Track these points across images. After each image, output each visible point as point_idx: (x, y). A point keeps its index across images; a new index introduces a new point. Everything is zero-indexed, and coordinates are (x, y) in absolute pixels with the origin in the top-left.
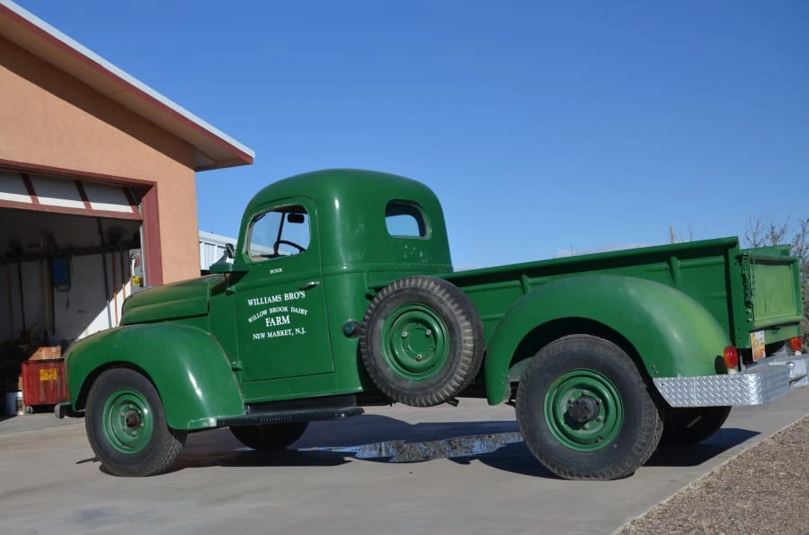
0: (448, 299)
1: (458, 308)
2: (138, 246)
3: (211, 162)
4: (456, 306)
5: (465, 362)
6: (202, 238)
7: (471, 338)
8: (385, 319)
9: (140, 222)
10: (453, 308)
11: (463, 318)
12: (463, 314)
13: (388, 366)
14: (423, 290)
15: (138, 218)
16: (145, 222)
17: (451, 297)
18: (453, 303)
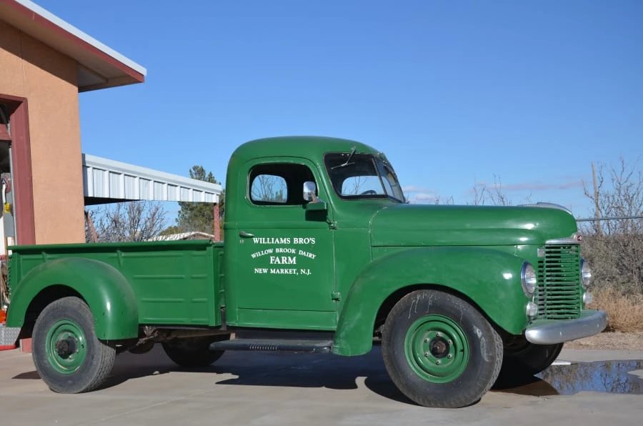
2: (8, 170)
3: (100, 80)
6: (89, 162)
9: (9, 143)
15: (6, 139)
16: (14, 143)
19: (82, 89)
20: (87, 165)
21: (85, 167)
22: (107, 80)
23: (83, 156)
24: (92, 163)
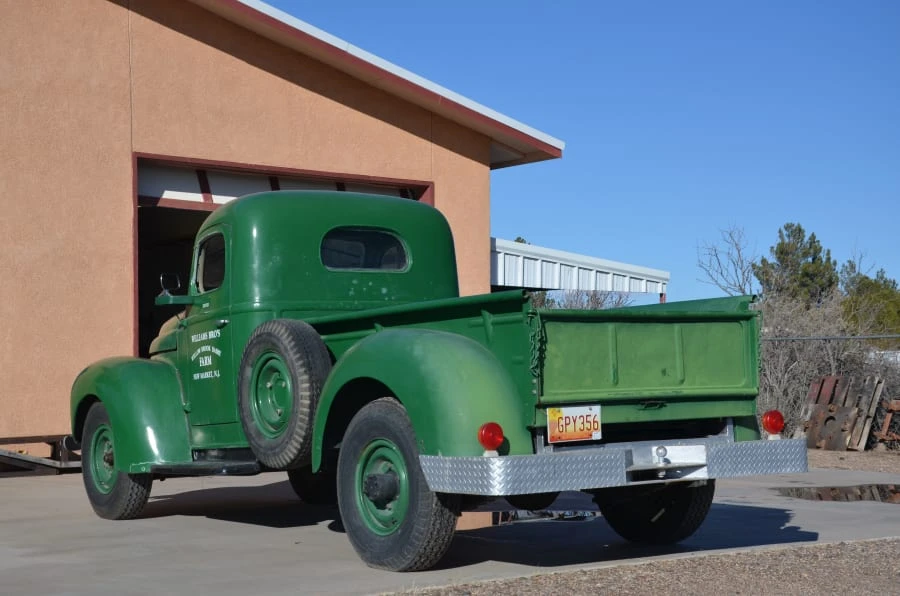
0: (292, 349)
1: (299, 359)
4: (298, 356)
5: (302, 420)
6: (500, 248)
7: (308, 393)
8: (252, 366)
10: (294, 357)
11: (302, 370)
12: (302, 366)
13: (253, 420)
14: (275, 337)
17: (295, 346)
18: (295, 353)
19: (493, 166)
20: (498, 250)
21: (494, 253)
22: (525, 155)
23: (493, 241)
24: (503, 248)
